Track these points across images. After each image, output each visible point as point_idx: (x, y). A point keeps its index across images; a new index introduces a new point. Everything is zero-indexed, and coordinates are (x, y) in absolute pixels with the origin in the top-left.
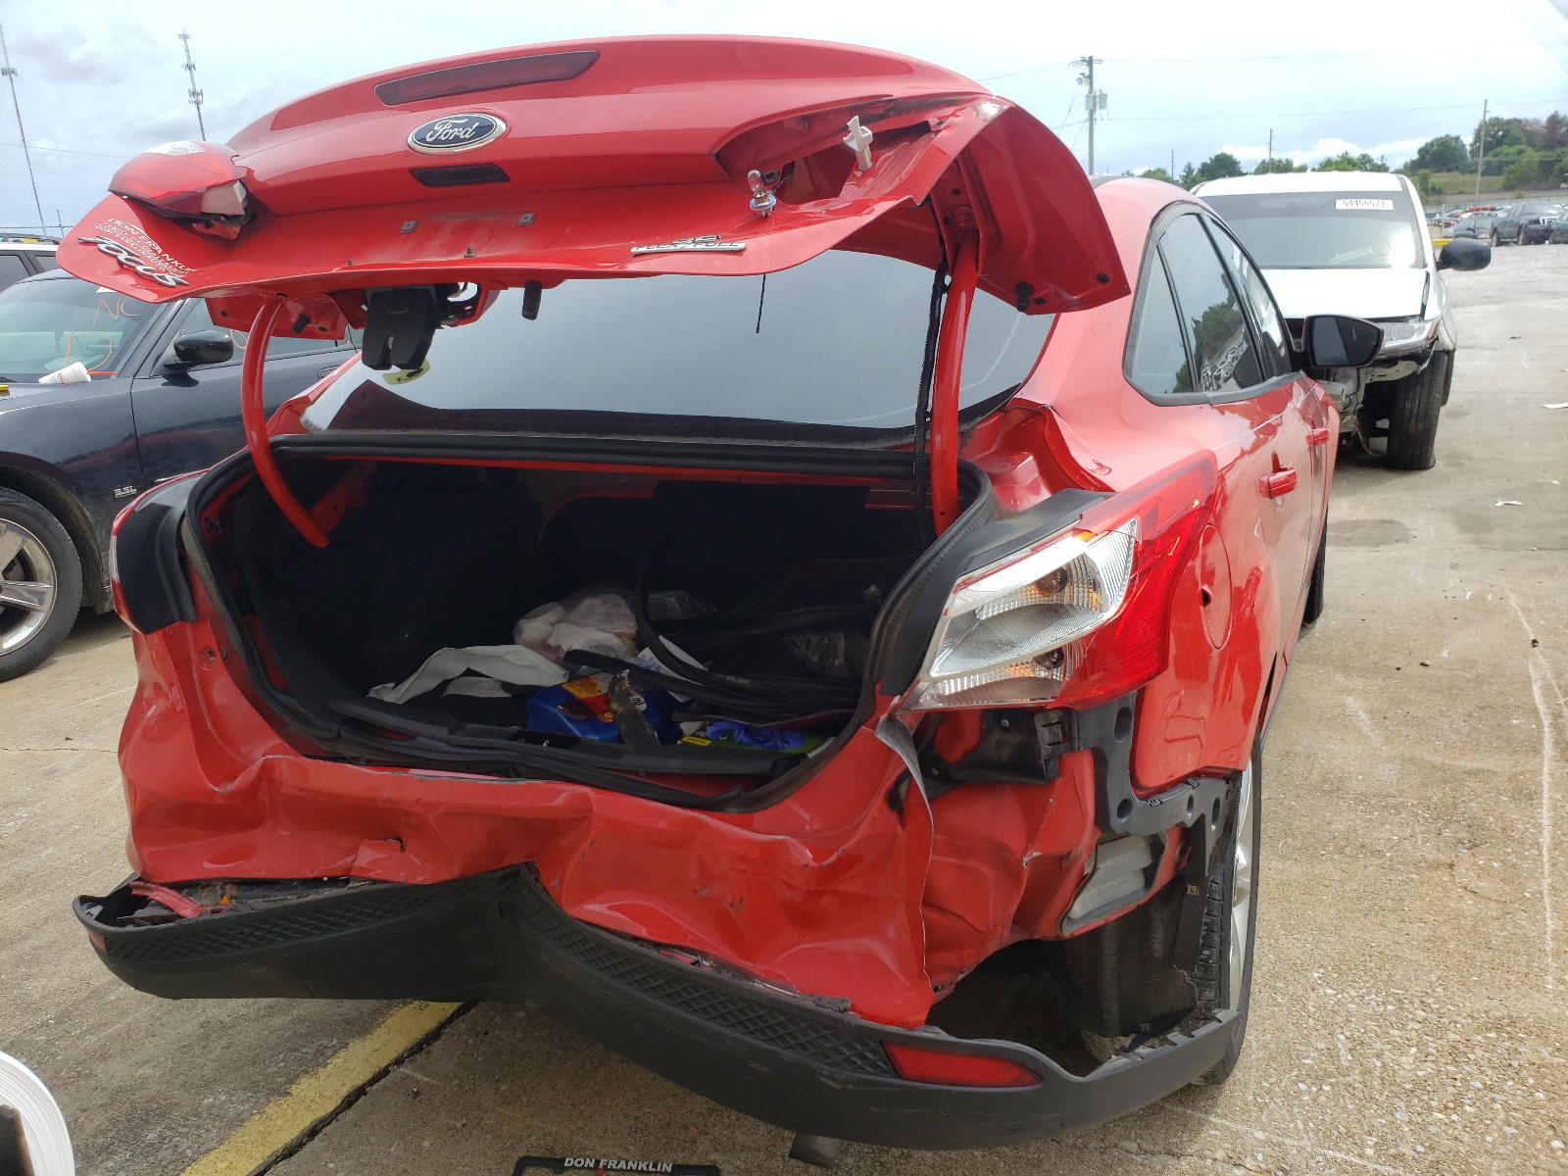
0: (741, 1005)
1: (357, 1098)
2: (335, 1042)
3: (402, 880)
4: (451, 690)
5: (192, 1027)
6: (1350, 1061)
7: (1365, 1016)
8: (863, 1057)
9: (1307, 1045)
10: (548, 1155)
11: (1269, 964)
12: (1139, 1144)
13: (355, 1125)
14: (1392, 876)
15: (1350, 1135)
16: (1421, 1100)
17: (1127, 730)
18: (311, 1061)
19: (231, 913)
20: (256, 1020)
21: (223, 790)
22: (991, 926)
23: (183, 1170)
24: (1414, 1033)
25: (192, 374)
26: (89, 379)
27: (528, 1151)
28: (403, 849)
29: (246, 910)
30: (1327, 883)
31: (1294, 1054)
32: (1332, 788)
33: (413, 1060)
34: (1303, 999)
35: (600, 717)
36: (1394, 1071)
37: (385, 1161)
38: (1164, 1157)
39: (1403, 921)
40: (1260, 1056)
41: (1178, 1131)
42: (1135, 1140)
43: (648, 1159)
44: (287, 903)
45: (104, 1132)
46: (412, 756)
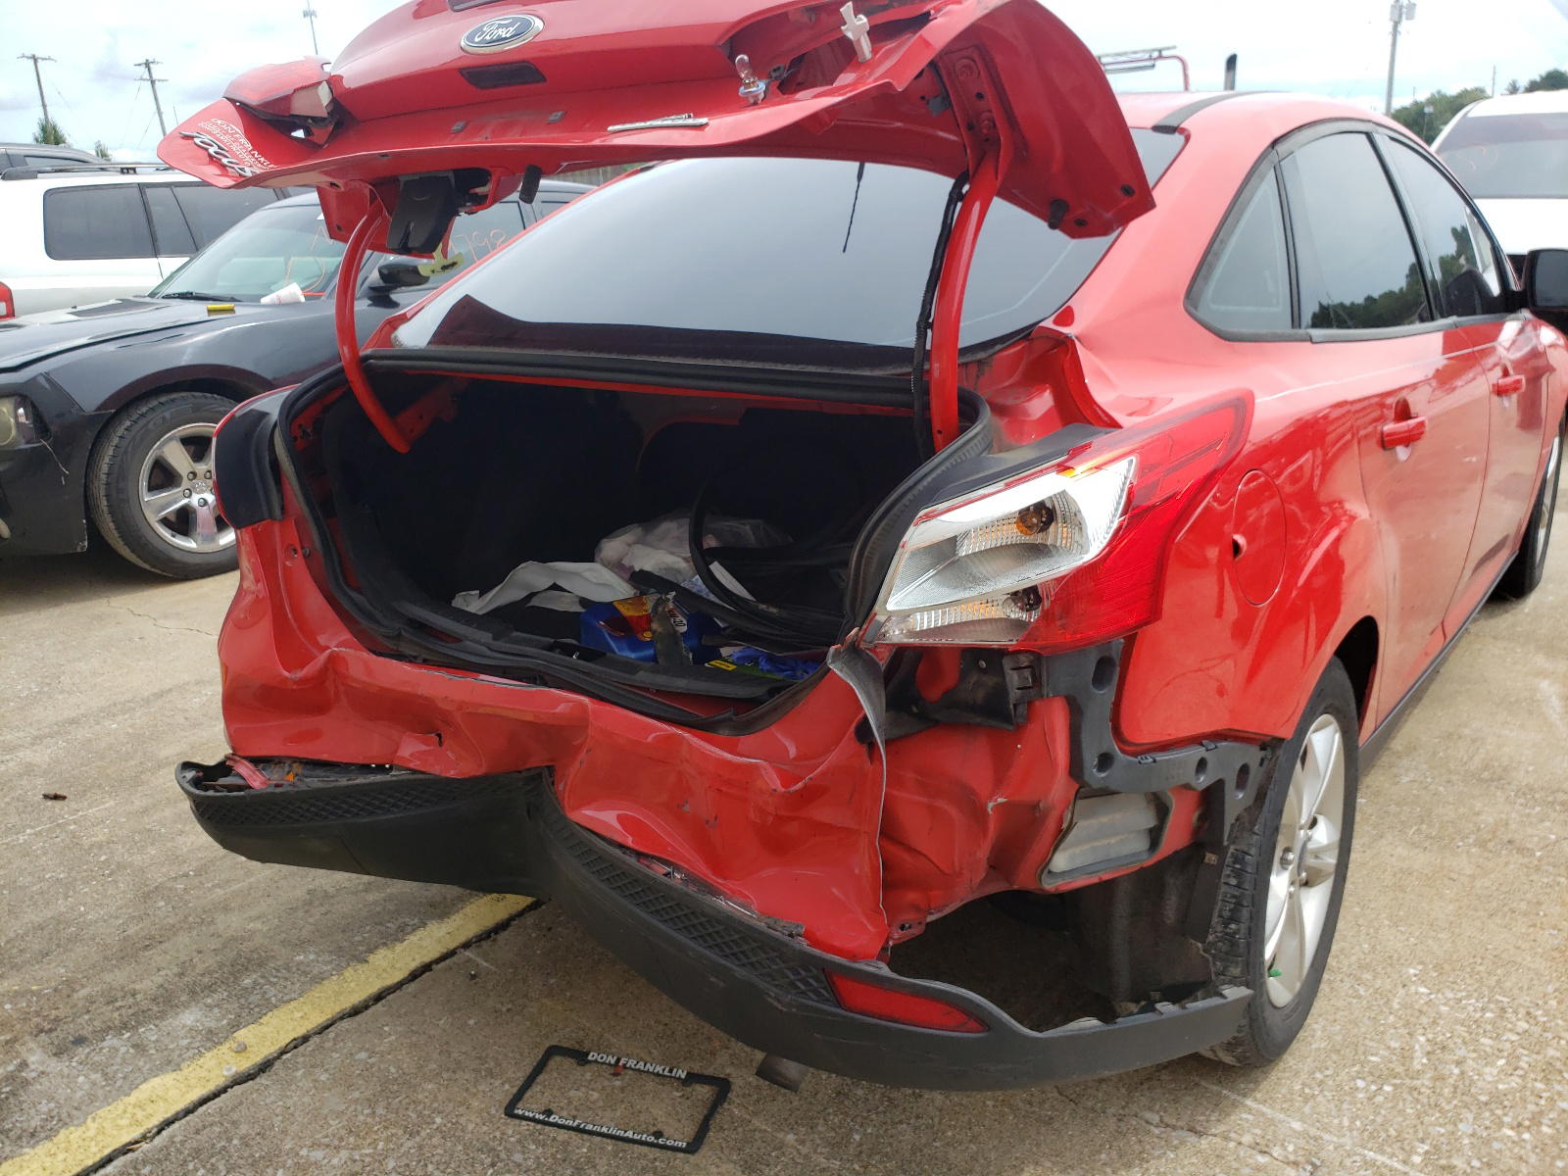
0: (703, 919)
1: (423, 973)
2: (416, 921)
3: (437, 772)
4: (535, 602)
5: (300, 893)
6: (1423, 1065)
7: (1457, 1021)
8: (807, 983)
9: (1378, 1042)
10: (577, 1047)
11: (1361, 954)
12: (1161, 1116)
13: (415, 997)
14: (1534, 877)
15: (1399, 1139)
16: (1493, 1114)
17: (1109, 681)
18: (391, 935)
19: (290, 788)
20: (355, 893)
21: (293, 677)
22: (957, 869)
23: (265, 1014)
24: (1508, 1045)
25: (394, 297)
26: (303, 299)
27: (560, 1041)
28: (441, 744)
29: (303, 787)
30: (1455, 876)
31: (1361, 1049)
32: (1493, 777)
33: (479, 946)
34: (1389, 995)
35: (639, 636)
36: (1472, 1080)
37: (432, 1032)
38: (1185, 1134)
39: (1534, 926)
40: (1322, 1046)
41: (1207, 1109)
42: (1158, 1112)
43: (667, 1064)
44: (338, 784)
45: (210, 973)
46: (456, 658)
